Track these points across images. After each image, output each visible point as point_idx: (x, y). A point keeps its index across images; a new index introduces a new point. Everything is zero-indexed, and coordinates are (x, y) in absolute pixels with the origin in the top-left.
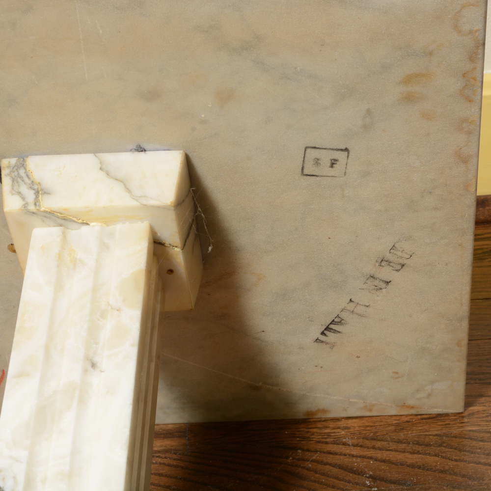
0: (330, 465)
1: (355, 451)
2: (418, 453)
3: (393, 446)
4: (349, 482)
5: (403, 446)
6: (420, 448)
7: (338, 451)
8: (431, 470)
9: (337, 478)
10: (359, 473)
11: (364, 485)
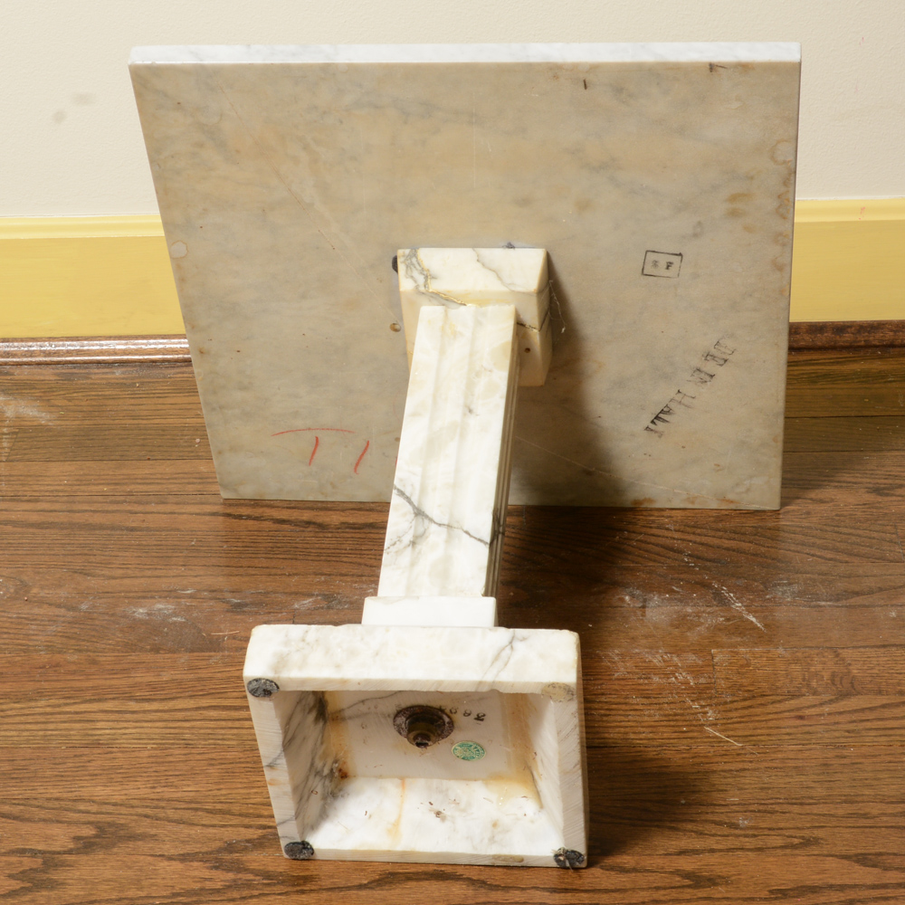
0: (653, 544)
1: (676, 535)
2: (734, 539)
3: (713, 533)
4: (669, 558)
5: (721, 534)
6: (736, 536)
7: (661, 534)
8: (745, 553)
9: (658, 554)
10: (680, 552)
11: (683, 561)
